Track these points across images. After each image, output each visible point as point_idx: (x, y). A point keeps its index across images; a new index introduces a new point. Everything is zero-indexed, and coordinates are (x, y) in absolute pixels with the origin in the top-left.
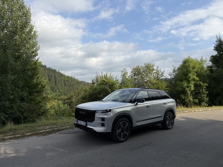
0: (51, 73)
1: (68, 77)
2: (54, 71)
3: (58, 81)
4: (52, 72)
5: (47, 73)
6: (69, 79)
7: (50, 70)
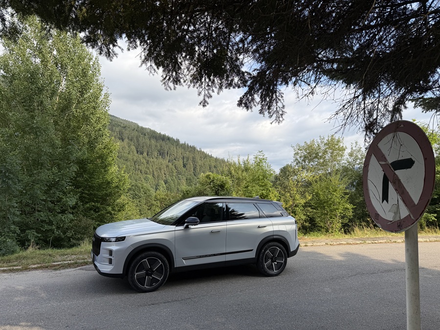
0: (187, 153)
1: (216, 160)
2: (193, 149)
3: (198, 167)
4: (190, 152)
5: (180, 153)
6: (218, 163)
7: (185, 147)
